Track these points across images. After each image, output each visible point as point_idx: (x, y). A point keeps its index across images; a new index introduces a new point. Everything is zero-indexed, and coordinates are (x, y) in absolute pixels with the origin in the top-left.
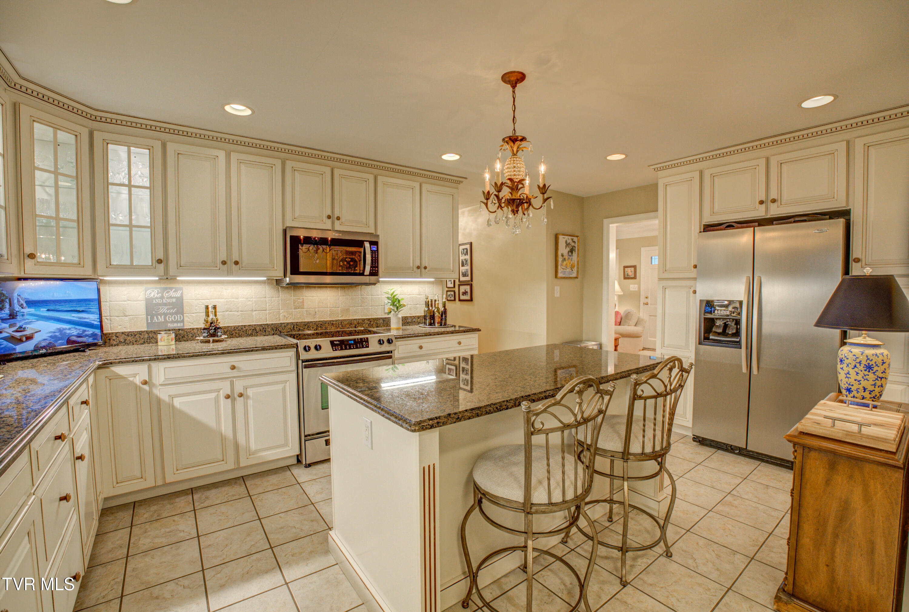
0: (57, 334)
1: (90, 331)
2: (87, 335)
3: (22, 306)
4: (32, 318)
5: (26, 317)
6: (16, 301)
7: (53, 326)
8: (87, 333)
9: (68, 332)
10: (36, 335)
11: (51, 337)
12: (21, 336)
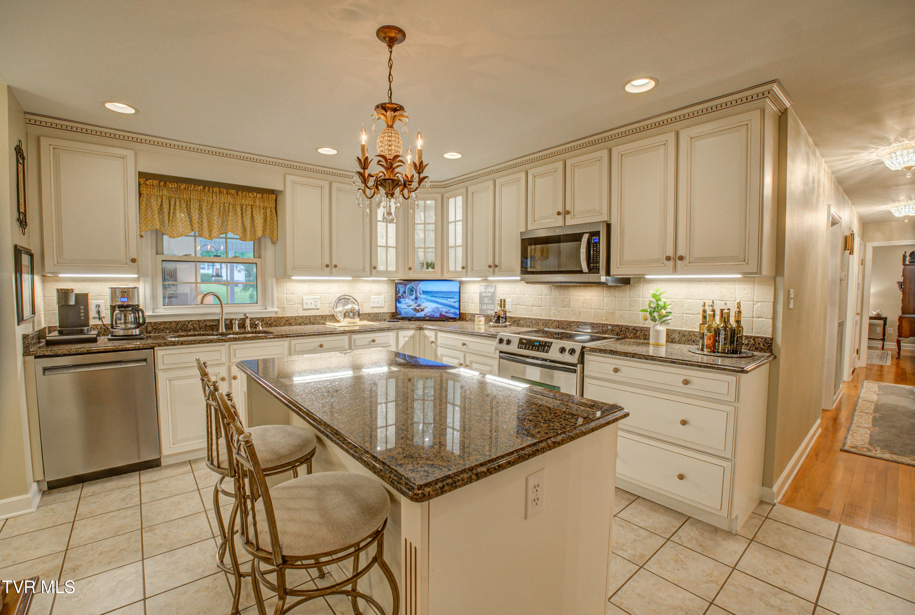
0: (435, 310)
1: (453, 310)
2: (451, 313)
3: (420, 293)
4: (424, 300)
5: (422, 299)
6: (418, 291)
7: (434, 305)
8: (451, 311)
9: (441, 309)
10: (425, 309)
11: (432, 311)
12: (419, 309)
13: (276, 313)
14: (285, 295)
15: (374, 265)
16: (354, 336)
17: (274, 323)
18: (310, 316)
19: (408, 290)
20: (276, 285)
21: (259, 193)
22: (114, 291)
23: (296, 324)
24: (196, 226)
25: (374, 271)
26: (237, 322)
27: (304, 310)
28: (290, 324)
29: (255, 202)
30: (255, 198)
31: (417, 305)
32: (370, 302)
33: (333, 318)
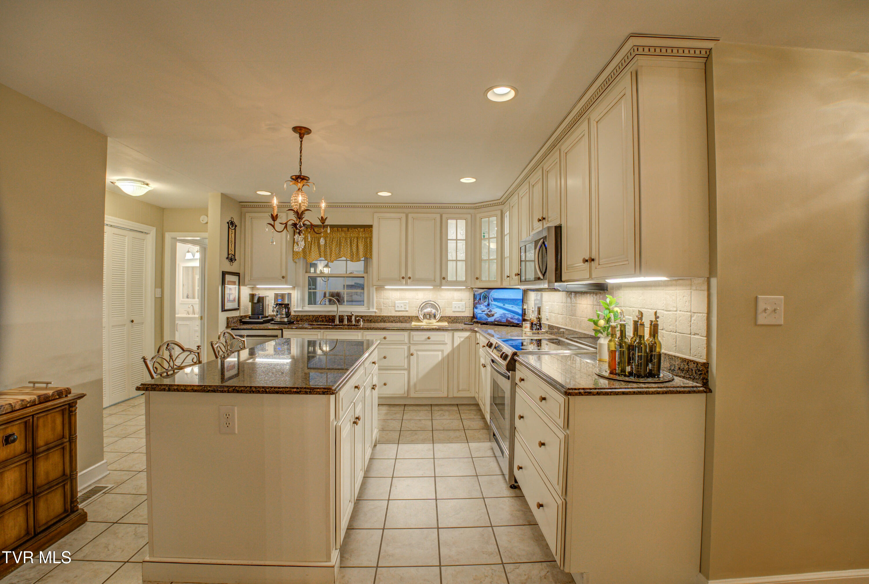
0: (503, 315)
1: (517, 317)
2: (515, 319)
3: (491, 300)
4: (495, 307)
5: (493, 306)
6: (490, 298)
7: (502, 311)
8: (515, 317)
9: (507, 315)
11: (500, 316)
12: (490, 314)
13: (375, 312)
14: (382, 300)
15: (443, 276)
16: (413, 333)
17: (373, 320)
18: (400, 316)
19: (483, 297)
20: (376, 292)
21: (362, 228)
22: (276, 295)
23: (389, 322)
24: (322, 254)
25: (443, 281)
26: (346, 318)
27: (396, 311)
28: (384, 322)
29: (359, 234)
30: (359, 232)
31: (489, 310)
32: (452, 307)
33: (417, 319)
